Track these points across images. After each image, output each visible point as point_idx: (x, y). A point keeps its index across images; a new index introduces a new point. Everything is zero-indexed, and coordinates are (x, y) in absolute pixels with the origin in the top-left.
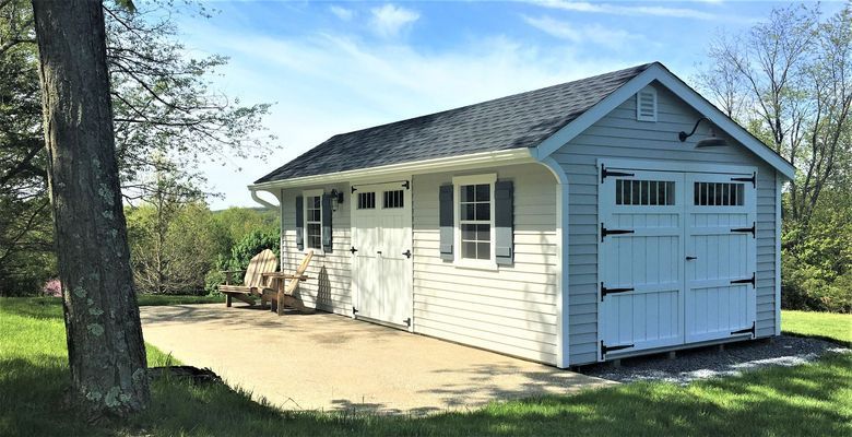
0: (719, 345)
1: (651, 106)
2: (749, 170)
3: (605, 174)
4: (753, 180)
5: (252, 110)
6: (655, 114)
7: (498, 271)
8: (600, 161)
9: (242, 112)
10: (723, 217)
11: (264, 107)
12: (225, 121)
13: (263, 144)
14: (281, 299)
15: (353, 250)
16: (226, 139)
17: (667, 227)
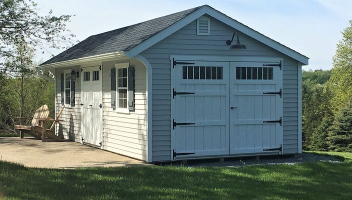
0: (256, 156)
1: (207, 27)
2: (277, 60)
3: (175, 63)
4: (280, 66)
5: (60, 19)
6: (209, 31)
7: (130, 114)
8: (172, 57)
9: (53, 19)
10: (258, 86)
11: (67, 17)
12: (43, 25)
13: (67, 39)
14: (44, 133)
15: (82, 105)
16: (45, 36)
17: (217, 91)
